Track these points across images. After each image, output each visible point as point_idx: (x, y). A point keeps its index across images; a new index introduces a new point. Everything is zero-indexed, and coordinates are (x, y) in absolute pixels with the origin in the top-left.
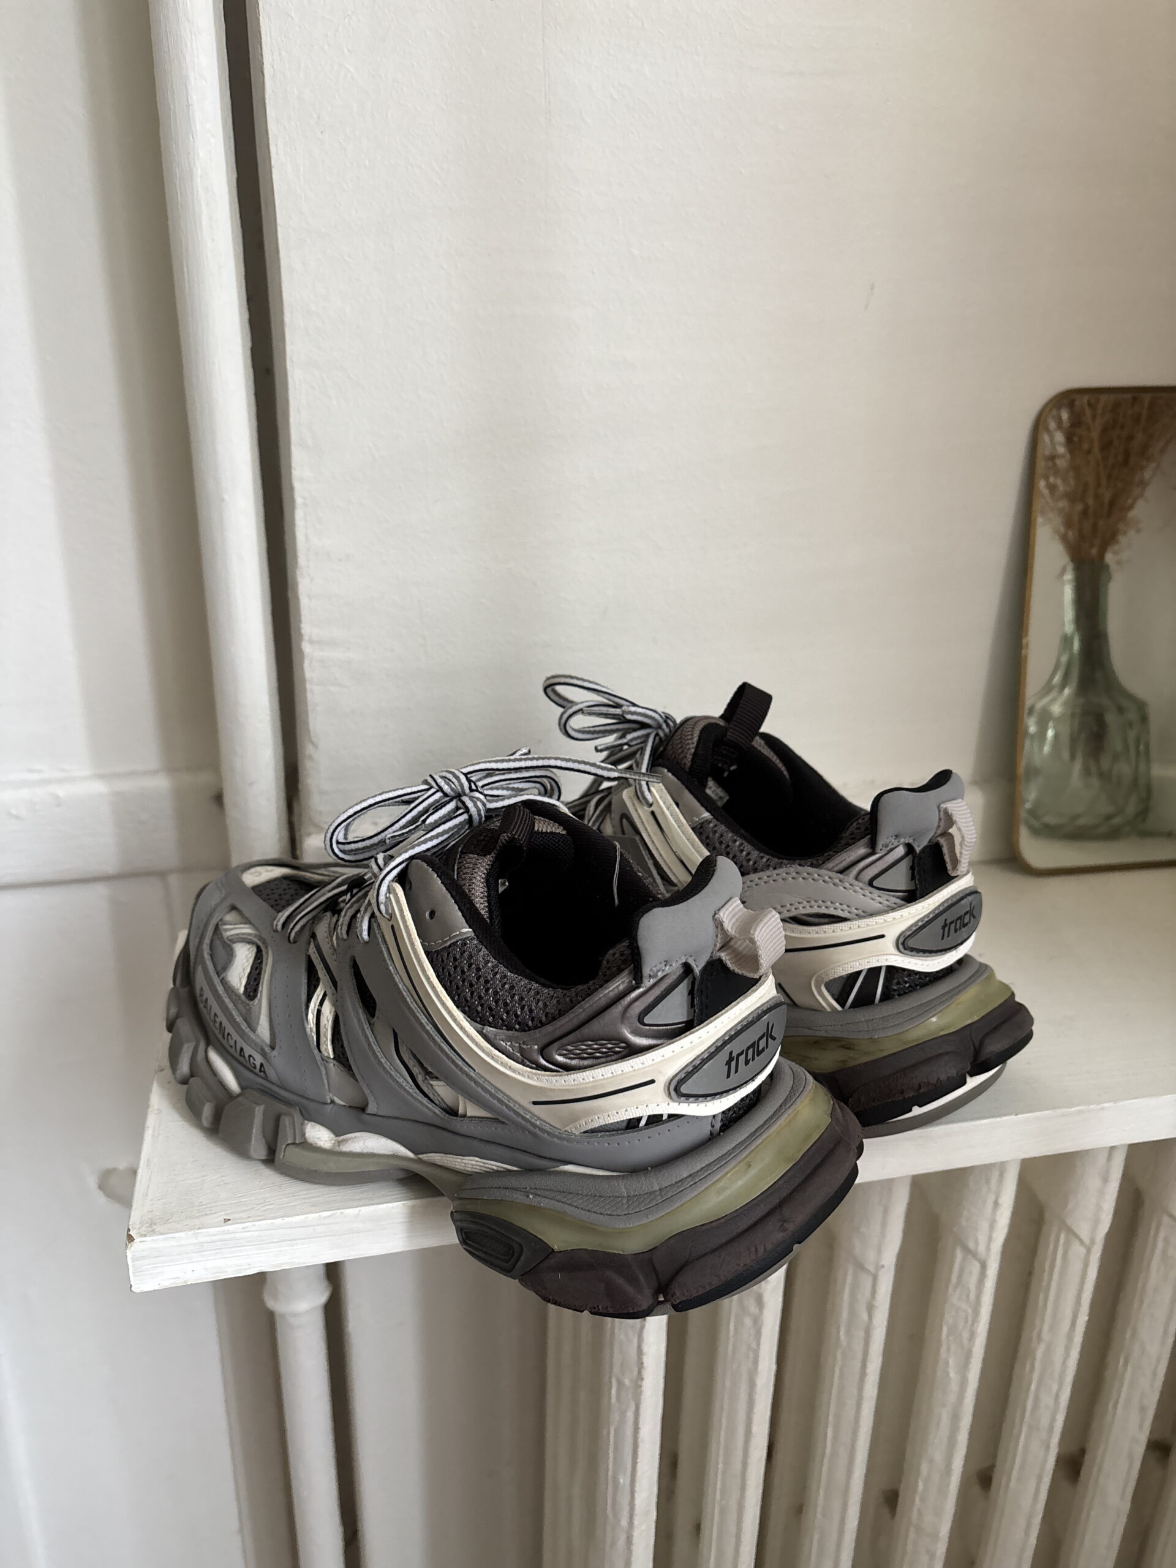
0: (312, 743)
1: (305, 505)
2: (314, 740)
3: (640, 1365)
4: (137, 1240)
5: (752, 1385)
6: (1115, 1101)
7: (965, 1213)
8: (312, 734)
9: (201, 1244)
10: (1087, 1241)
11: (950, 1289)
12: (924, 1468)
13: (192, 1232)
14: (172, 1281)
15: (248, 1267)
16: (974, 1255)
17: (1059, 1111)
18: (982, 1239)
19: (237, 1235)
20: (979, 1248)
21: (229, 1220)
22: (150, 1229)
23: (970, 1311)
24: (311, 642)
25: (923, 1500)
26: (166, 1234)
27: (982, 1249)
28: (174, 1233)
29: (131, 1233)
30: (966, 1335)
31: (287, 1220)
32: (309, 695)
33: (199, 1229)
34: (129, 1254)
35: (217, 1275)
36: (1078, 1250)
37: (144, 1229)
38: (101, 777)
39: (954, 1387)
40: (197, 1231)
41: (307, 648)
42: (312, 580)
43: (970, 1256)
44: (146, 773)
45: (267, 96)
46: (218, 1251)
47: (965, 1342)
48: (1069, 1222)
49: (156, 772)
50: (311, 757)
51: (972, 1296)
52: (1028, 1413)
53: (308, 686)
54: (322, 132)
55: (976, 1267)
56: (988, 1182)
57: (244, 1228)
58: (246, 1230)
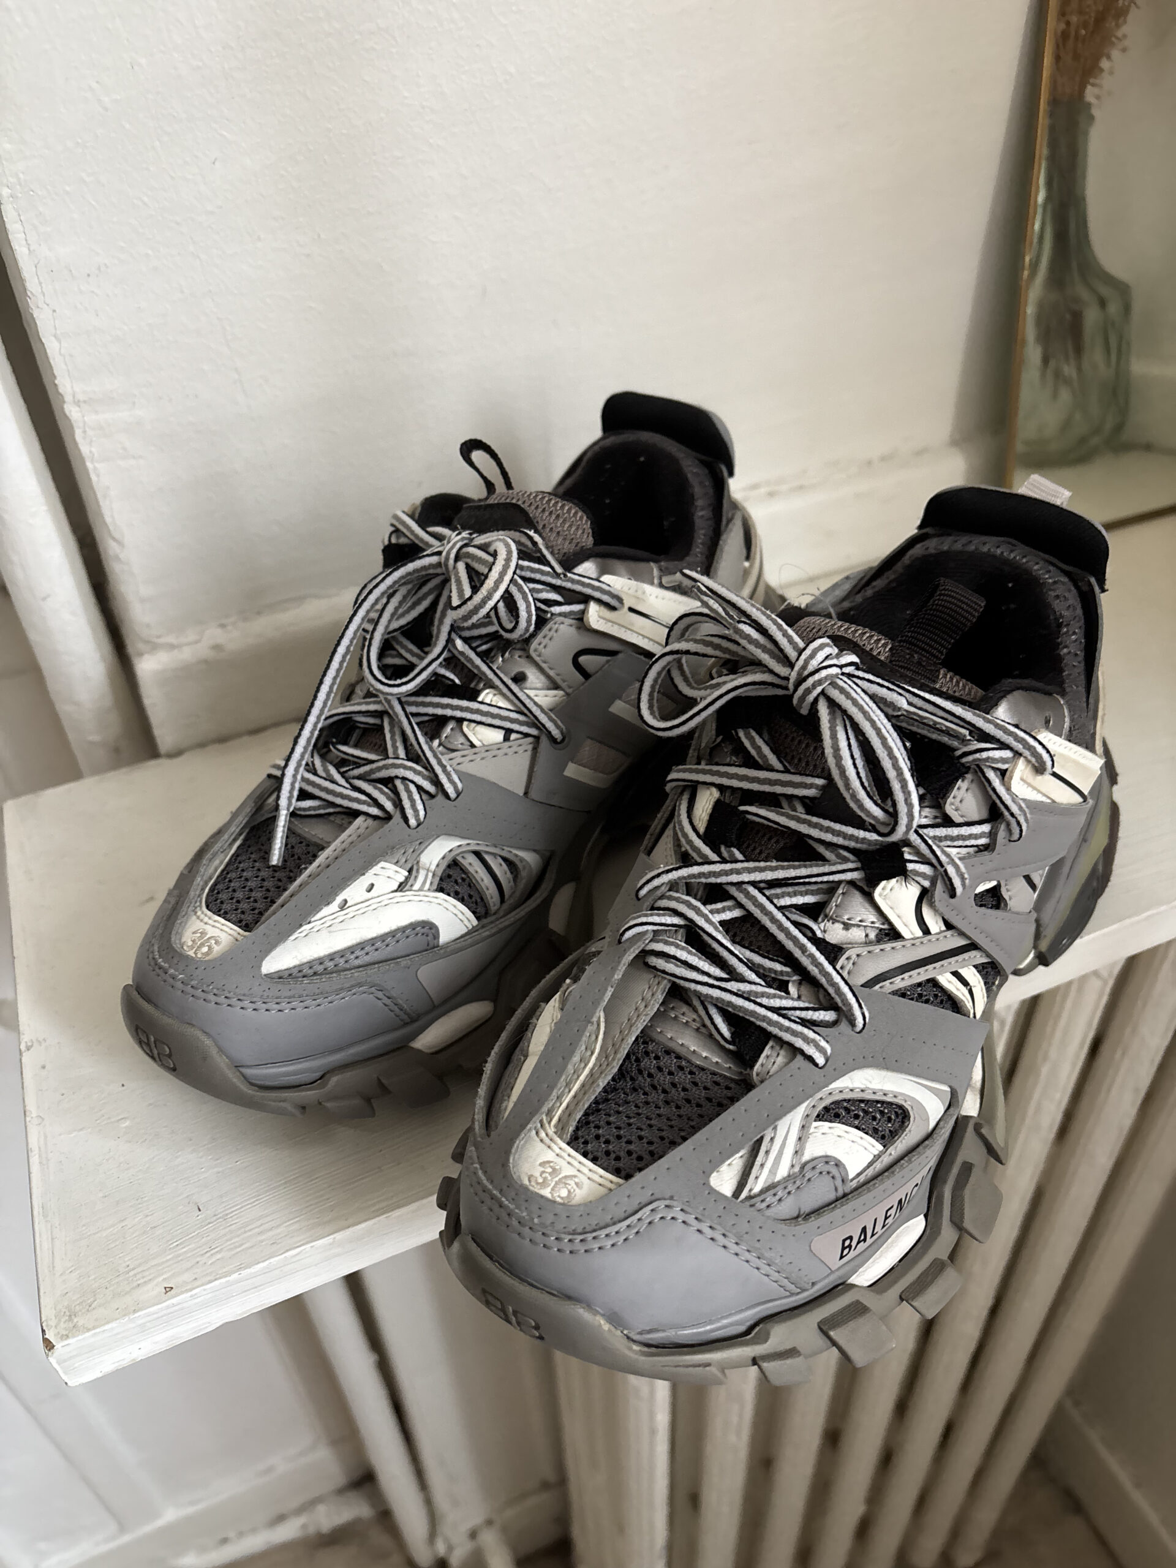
0: (115, 540)
2: (116, 535)
4: (58, 1346)
8: (111, 528)
14: (116, 1365)
15: (207, 1324)
19: (185, 1305)
21: (172, 1289)
22: (71, 1325)
24: (77, 403)
26: (94, 1328)
28: (103, 1326)
29: (47, 1336)
34: (52, 1360)
35: (171, 1341)
37: (62, 1325)
46: (165, 1324)
50: (117, 558)
53: (89, 465)
57: (192, 1296)
58: (195, 1297)
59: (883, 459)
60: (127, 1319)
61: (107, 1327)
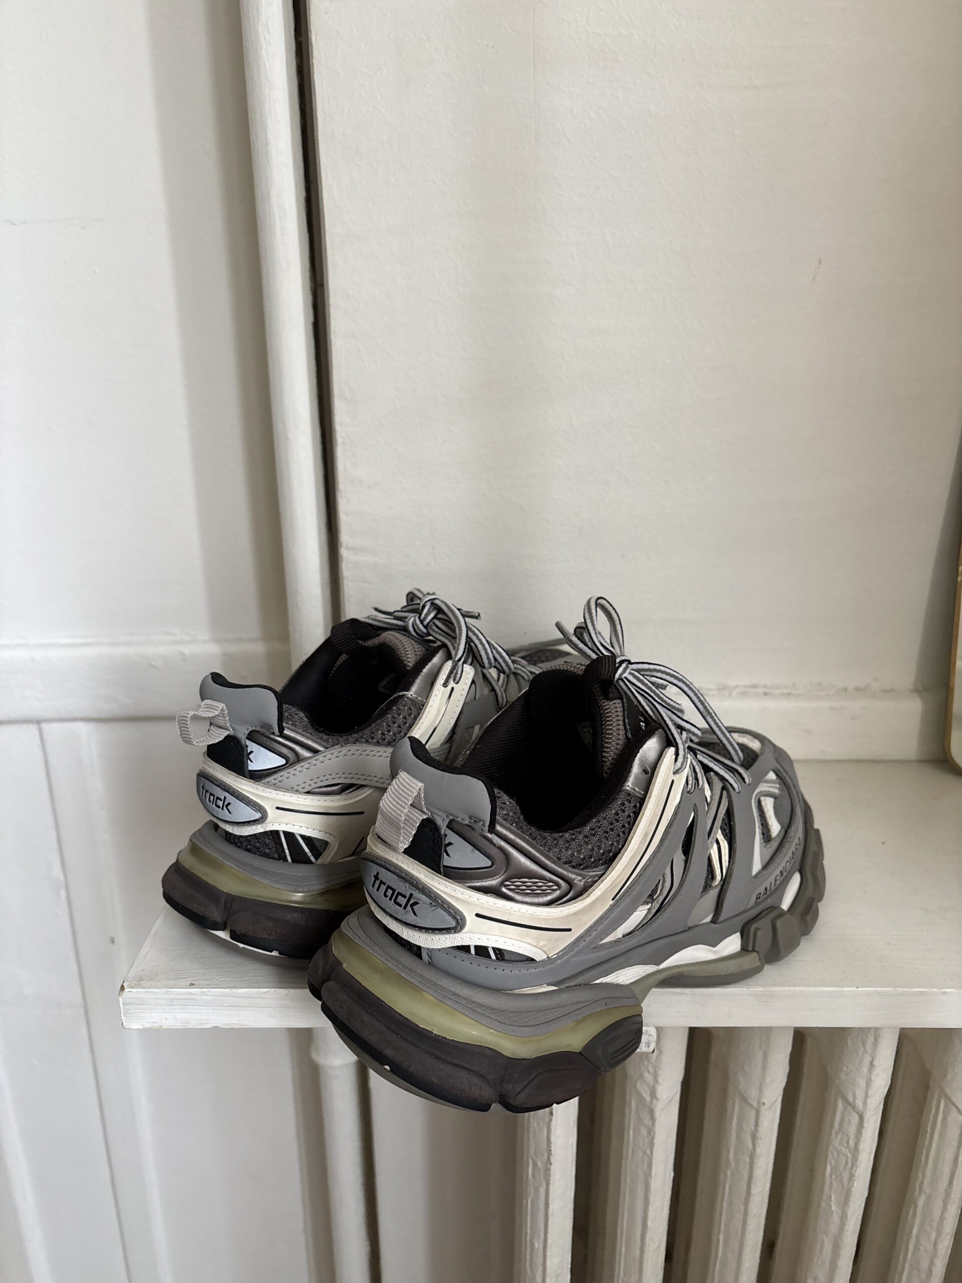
1: (344, 443)
3: (549, 1152)
4: (127, 990)
7: (845, 1069)
9: (172, 1000)
11: (834, 1132)
14: (151, 1024)
15: (206, 1022)
16: (854, 1107)
18: (860, 1095)
19: (198, 997)
20: (857, 1101)
21: (193, 984)
22: (138, 983)
23: (849, 1155)
24: (348, 548)
26: (148, 988)
27: (859, 1103)
28: (153, 988)
29: (124, 984)
30: (846, 1176)
31: (234, 990)
33: (171, 988)
34: (121, 999)
35: (184, 1024)
37: (134, 982)
38: (216, 641)
39: (835, 1219)
40: (168, 990)
41: (343, 552)
43: (849, 1107)
44: (249, 640)
46: (184, 1007)
47: (846, 1183)
48: (948, 1091)
51: (851, 1143)
52: (910, 1254)
55: (854, 1118)
56: (864, 1044)
57: (202, 992)
58: (204, 994)
59: (857, 689)
60: (165, 990)
61: (154, 990)
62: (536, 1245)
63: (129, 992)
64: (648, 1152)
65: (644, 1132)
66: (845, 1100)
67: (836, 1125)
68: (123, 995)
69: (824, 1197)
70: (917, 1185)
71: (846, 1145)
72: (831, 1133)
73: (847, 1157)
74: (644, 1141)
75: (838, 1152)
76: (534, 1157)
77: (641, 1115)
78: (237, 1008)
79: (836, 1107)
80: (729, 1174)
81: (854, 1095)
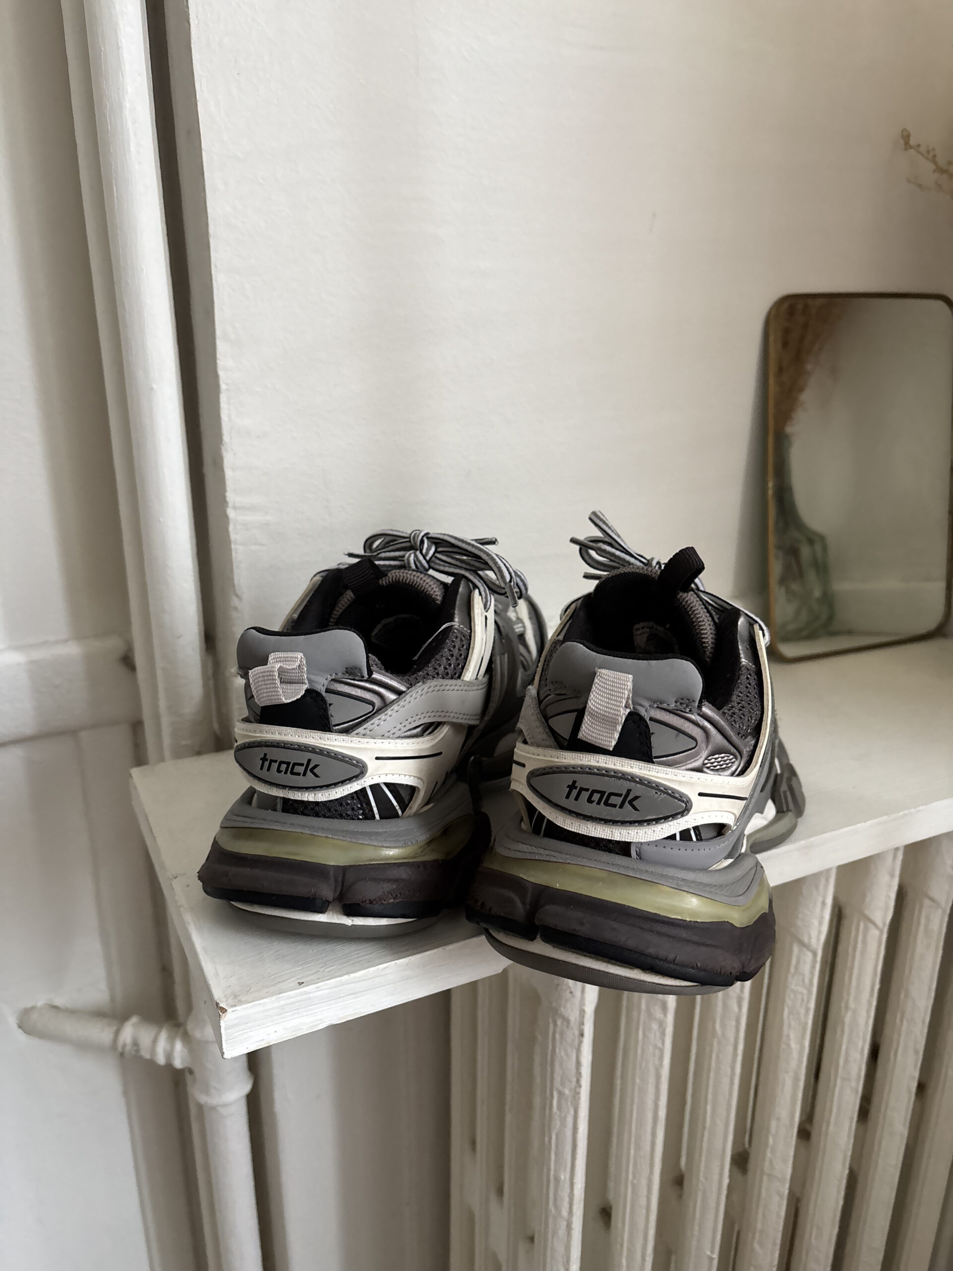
0: (237, 596)
1: (227, 390)
2: (238, 592)
3: (579, 1075)
4: (229, 1010)
5: (658, 1077)
6: (926, 804)
7: (800, 915)
8: (236, 588)
9: (283, 1007)
10: (880, 925)
11: (790, 978)
12: (773, 1124)
13: (275, 997)
14: (257, 1044)
15: (320, 1022)
16: (807, 946)
17: (893, 816)
18: (814, 934)
19: (311, 995)
20: (812, 940)
21: (303, 983)
22: (237, 1000)
23: (805, 992)
24: (235, 508)
25: (773, 1152)
26: (253, 1001)
27: (814, 941)
28: (260, 1000)
29: (220, 1005)
30: (802, 1011)
31: (353, 975)
32: (234, 554)
33: (280, 993)
34: (222, 1024)
35: (294, 1033)
36: (874, 933)
37: (230, 1000)
38: (17, 648)
39: (795, 1054)
40: (279, 996)
41: (231, 513)
42: (235, 454)
43: (805, 949)
44: (56, 642)
45: (192, 41)
46: (296, 1011)
47: (802, 1018)
48: (867, 912)
49: (66, 641)
50: (236, 608)
51: (807, 981)
52: (840, 1068)
53: (233, 546)
54: (238, 74)
55: (809, 955)
56: (817, 887)
57: (317, 988)
58: (319, 989)
61: (261, 1002)
62: (562, 1177)
63: (233, 1011)
64: (660, 1045)
65: (655, 1026)
66: (802, 944)
67: (792, 969)
68: (226, 1019)
69: (784, 1039)
70: (843, 1005)
71: (801, 983)
72: (787, 978)
73: (802, 993)
74: (655, 1035)
75: (795, 992)
76: (560, 1088)
77: (652, 1011)
78: (353, 996)
79: (791, 952)
80: (715, 1043)
81: (810, 937)
